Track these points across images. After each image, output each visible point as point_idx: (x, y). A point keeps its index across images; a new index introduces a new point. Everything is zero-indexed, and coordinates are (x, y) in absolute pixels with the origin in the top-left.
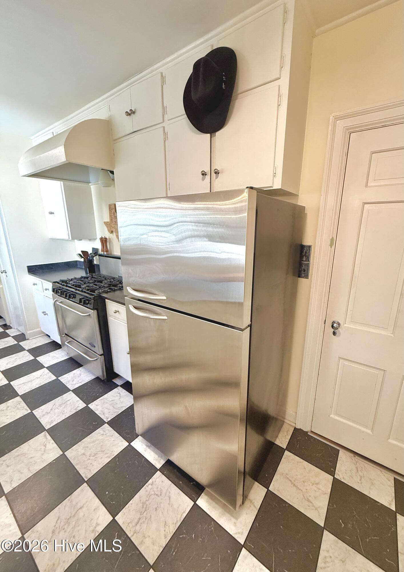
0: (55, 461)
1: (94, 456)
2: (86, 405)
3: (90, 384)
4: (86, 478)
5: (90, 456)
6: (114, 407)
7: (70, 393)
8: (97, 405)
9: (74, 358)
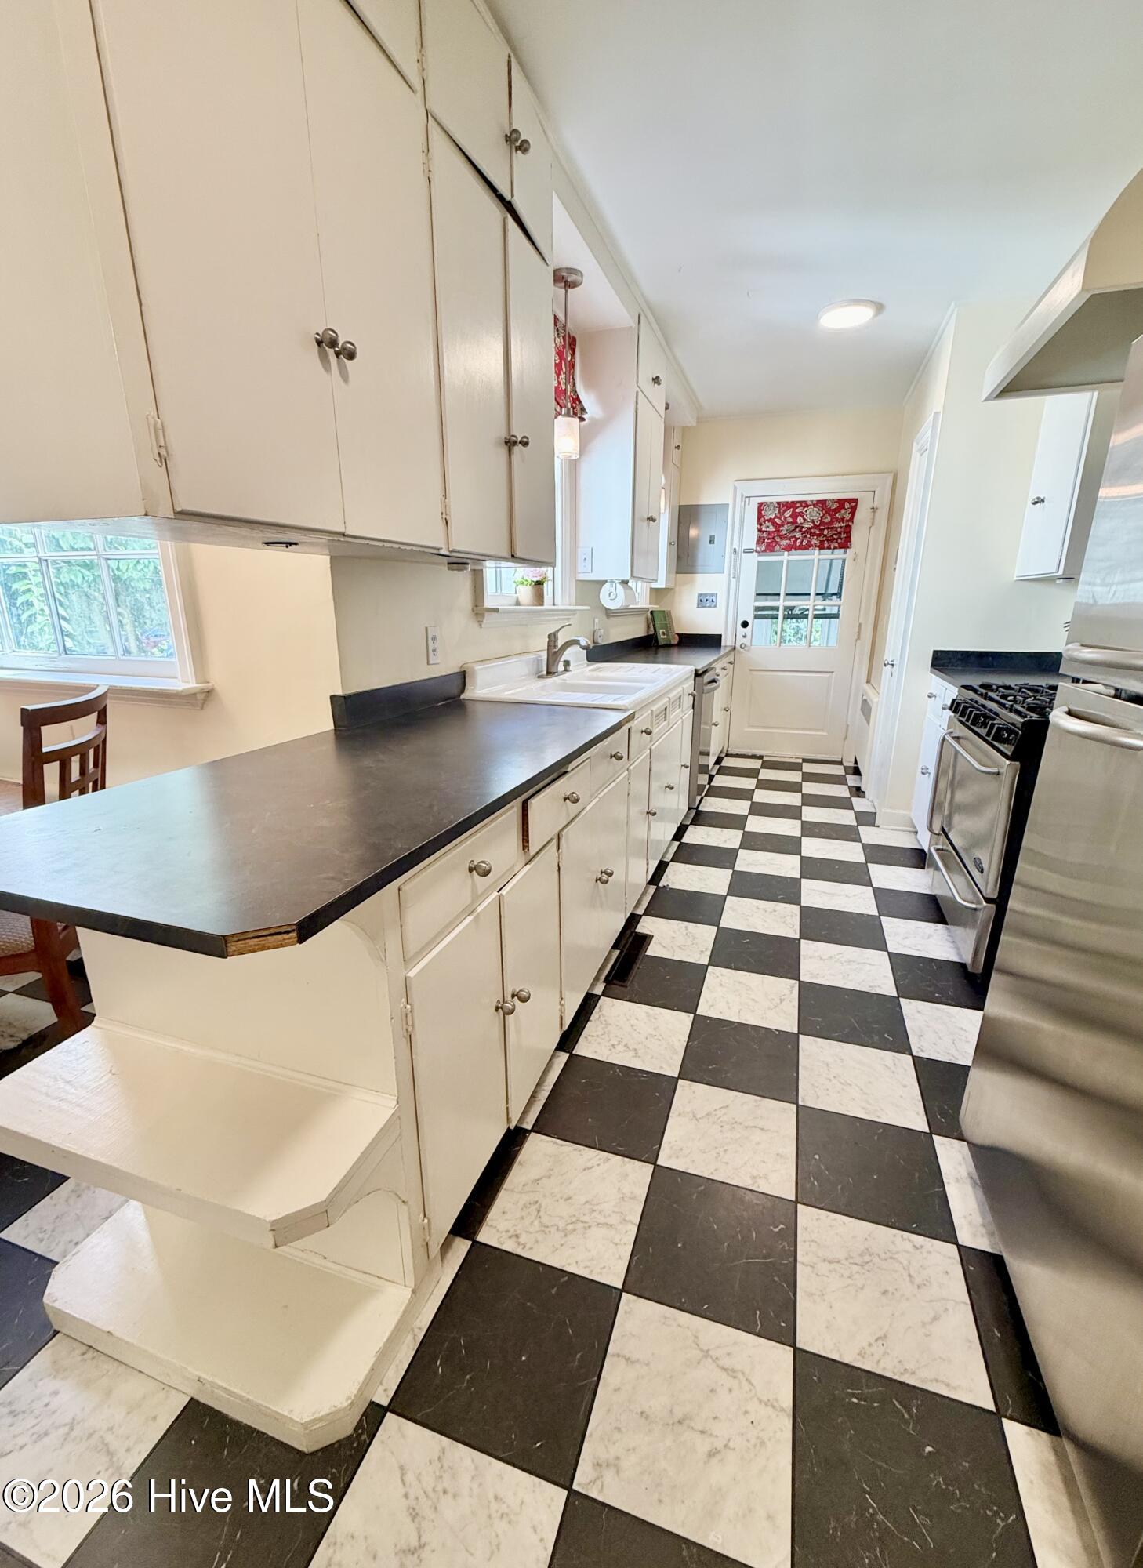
0: (777, 1033)
1: (841, 1083)
2: (896, 995)
3: (936, 965)
4: (803, 1101)
5: (835, 1077)
6: (954, 1043)
7: (882, 955)
8: (919, 1012)
9: (939, 900)
